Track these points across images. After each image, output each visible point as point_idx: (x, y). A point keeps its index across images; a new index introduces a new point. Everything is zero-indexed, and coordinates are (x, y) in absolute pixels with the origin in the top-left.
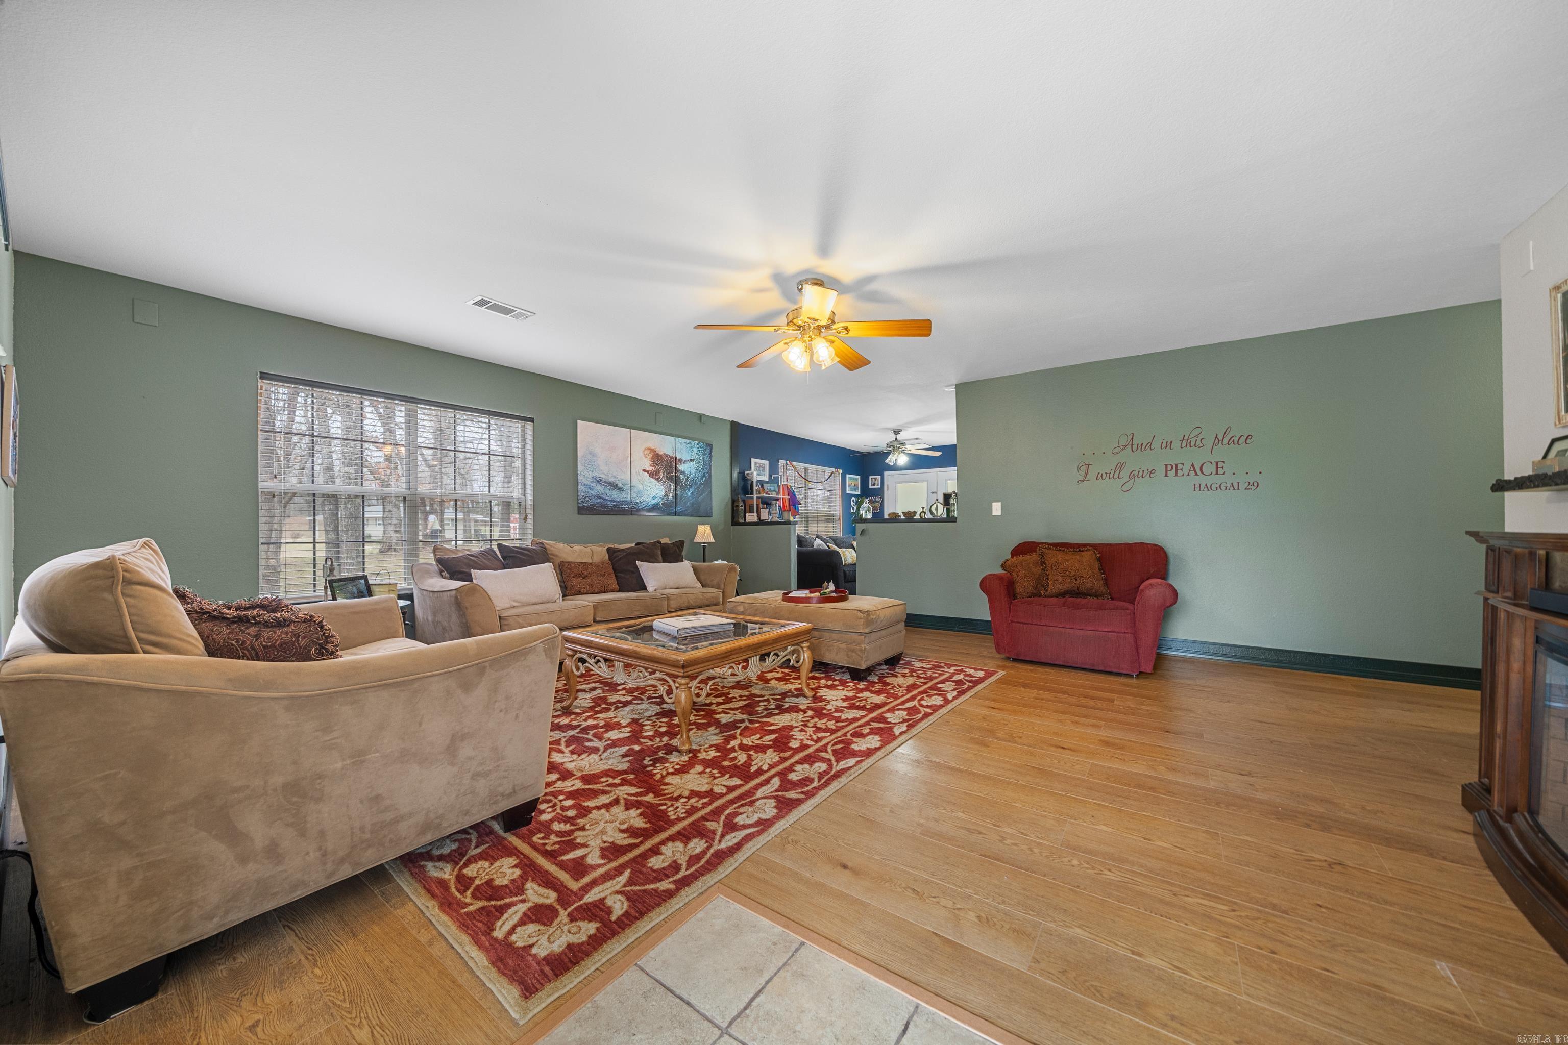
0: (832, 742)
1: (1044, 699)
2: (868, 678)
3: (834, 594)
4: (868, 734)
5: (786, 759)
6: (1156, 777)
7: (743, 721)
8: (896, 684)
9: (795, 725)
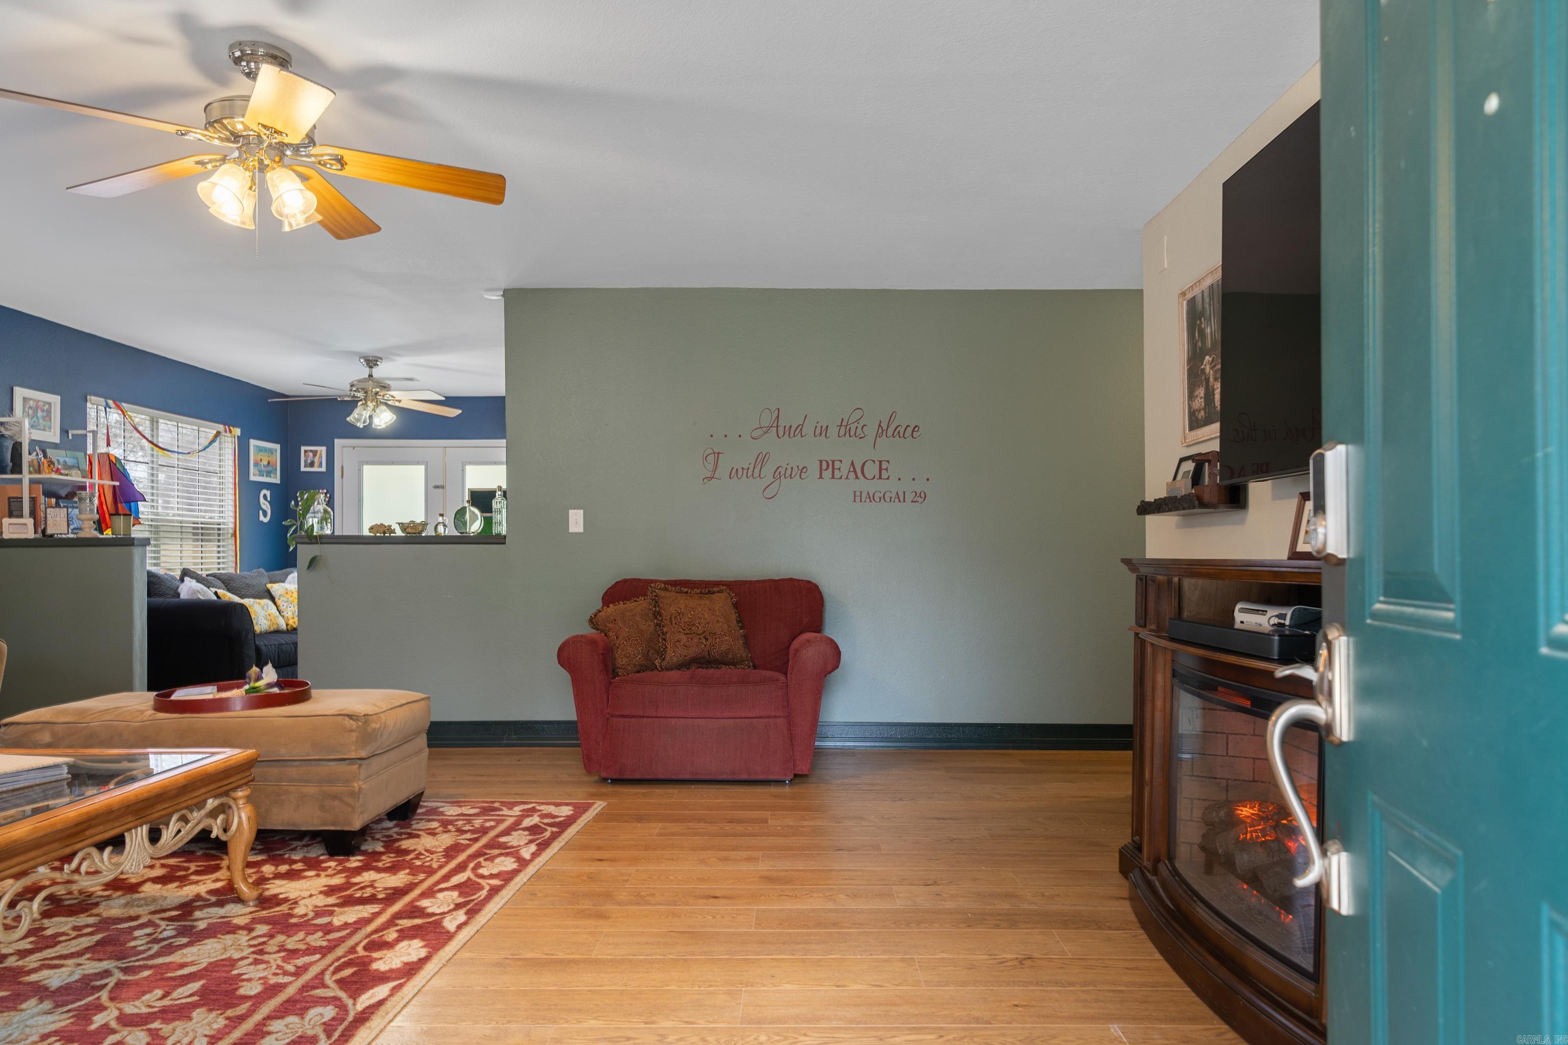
0: (332, 969)
1: (673, 834)
2: (363, 848)
3: (276, 690)
4: (398, 941)
5: (242, 1018)
6: (837, 910)
7: (107, 973)
8: (420, 848)
9: (236, 956)
